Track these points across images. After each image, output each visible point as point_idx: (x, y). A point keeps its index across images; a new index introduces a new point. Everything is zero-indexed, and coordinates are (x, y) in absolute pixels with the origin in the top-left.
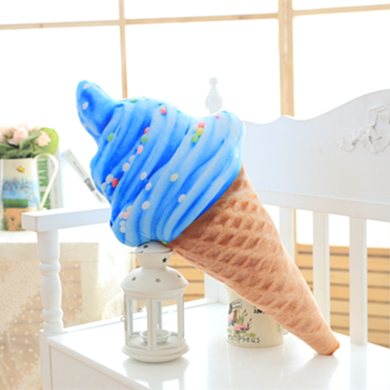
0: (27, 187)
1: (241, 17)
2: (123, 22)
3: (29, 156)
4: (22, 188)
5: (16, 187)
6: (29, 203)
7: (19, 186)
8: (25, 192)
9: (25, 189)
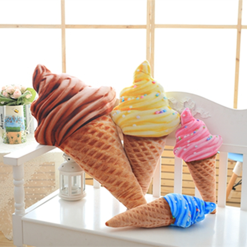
0: (20, 121)
1: (128, 27)
2: (64, 26)
3: (20, 104)
4: (17, 121)
5: (14, 121)
6: (21, 129)
7: (16, 120)
8: (19, 123)
9: (19, 122)
